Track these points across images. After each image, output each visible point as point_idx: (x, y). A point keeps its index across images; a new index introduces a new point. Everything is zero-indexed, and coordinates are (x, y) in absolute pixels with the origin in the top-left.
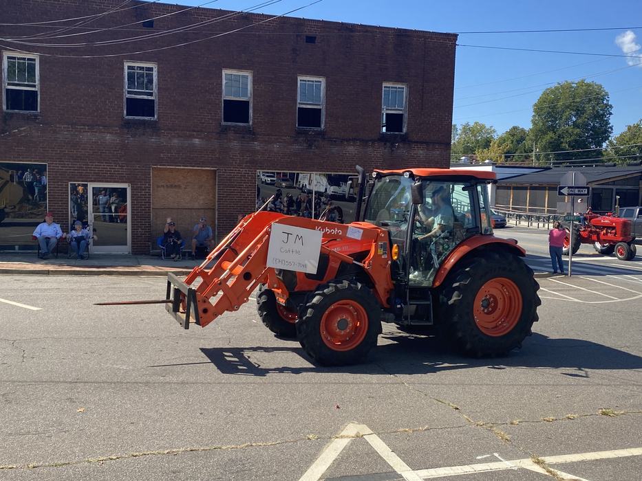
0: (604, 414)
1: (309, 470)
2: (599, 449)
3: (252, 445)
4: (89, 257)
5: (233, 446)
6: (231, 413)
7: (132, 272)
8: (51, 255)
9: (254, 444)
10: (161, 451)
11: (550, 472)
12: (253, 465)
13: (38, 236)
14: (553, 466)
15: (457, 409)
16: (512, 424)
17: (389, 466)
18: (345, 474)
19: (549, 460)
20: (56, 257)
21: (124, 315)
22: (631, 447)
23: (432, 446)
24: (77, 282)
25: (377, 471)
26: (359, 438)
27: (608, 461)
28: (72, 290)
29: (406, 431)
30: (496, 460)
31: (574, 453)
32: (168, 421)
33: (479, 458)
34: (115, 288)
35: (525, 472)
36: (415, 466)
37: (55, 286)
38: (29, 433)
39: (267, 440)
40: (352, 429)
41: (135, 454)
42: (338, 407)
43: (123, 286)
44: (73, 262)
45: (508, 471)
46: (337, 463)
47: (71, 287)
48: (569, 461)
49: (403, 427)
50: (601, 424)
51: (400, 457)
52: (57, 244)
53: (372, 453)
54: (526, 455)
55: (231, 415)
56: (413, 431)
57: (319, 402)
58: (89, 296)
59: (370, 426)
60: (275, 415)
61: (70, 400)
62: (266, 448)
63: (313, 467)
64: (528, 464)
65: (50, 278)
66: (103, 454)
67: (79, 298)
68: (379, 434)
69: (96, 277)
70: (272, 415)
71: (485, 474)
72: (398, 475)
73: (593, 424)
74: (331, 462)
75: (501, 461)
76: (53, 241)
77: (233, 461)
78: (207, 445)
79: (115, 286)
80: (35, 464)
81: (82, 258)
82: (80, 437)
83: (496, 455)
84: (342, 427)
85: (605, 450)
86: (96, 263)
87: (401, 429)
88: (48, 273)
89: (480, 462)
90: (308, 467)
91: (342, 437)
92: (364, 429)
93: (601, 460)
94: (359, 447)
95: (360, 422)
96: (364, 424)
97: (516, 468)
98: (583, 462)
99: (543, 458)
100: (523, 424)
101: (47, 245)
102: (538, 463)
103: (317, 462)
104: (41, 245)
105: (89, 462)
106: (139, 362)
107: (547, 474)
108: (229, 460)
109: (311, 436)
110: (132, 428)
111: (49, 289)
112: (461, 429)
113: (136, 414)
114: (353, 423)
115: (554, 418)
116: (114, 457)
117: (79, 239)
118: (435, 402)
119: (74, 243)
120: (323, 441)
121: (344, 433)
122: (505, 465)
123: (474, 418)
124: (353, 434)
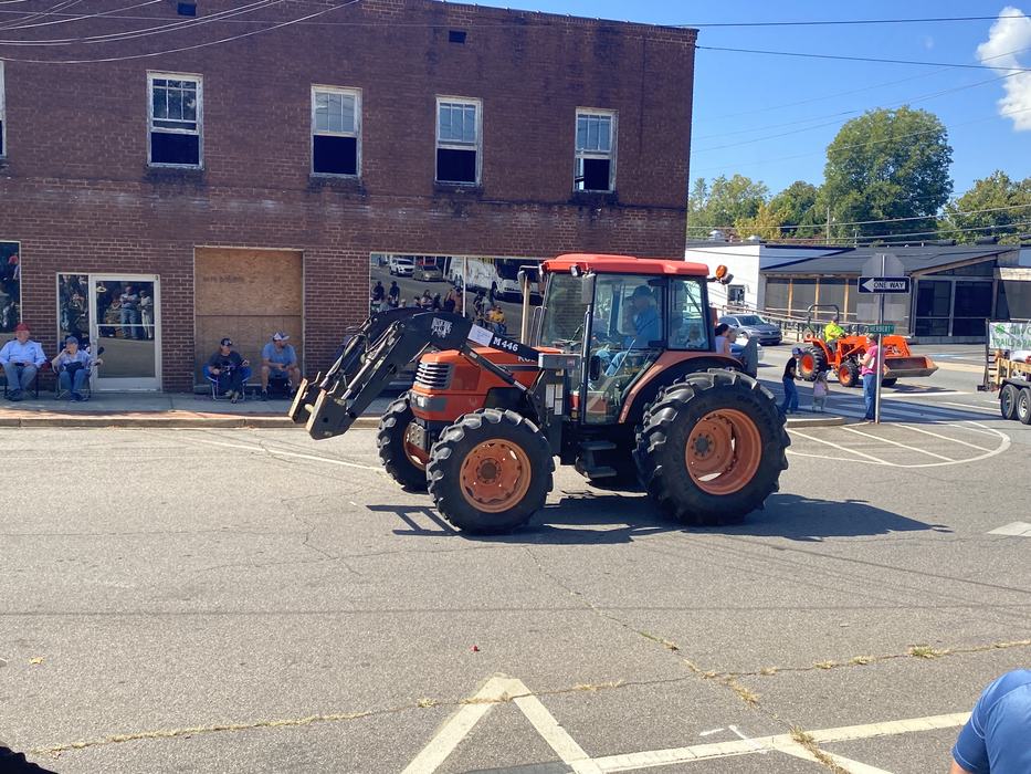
0: (916, 654)
1: (415, 762)
2: (904, 714)
3: (321, 719)
4: (91, 397)
5: (289, 721)
6: (294, 662)
7: (159, 422)
8: (25, 394)
9: (325, 717)
10: (164, 731)
11: (821, 757)
12: (319, 754)
13: (4, 362)
14: (823, 746)
15: (675, 649)
16: (764, 673)
17: (552, 752)
18: (475, 767)
19: (821, 735)
20: (36, 397)
21: (135, 494)
22: (957, 711)
23: (628, 715)
24: (65, 438)
25: (530, 760)
26: (507, 702)
27: (920, 735)
28: (53, 452)
29: (586, 689)
30: (732, 737)
31: (863, 723)
32: (183, 677)
33: (704, 734)
34: (126, 449)
35: (779, 758)
36: (594, 750)
37: (27, 445)
39: (349, 709)
40: (496, 687)
41: (118, 738)
42: (476, 649)
43: (141, 445)
44: (63, 405)
45: (750, 757)
46: (464, 748)
47: (53, 448)
48: (853, 737)
49: (582, 681)
50: (910, 671)
51: (571, 734)
52: (37, 376)
53: (526, 729)
54: (783, 728)
55: (293, 666)
56: (598, 689)
57: (444, 642)
58: (80, 462)
59: (527, 682)
60: (368, 665)
61: (22, 643)
62: (345, 724)
63: (424, 753)
64: (785, 744)
65: (19, 432)
66: (62, 740)
67: (64, 466)
68: (539, 696)
69: (98, 431)
70: (363, 665)
71: (710, 763)
72: (565, 766)
73: (898, 671)
74: (455, 745)
75: (740, 739)
76: (30, 370)
77: (286, 747)
78: (245, 719)
79: (128, 445)
81: (78, 398)
82: (27, 708)
83: (733, 728)
84: (479, 684)
85: (915, 716)
86: (100, 406)
87: (578, 686)
88: (17, 424)
89: (704, 741)
90: (415, 755)
91: (477, 701)
92: (516, 687)
93: (907, 735)
94: (505, 722)
95: (511, 674)
96: (516, 677)
97: (765, 752)
98: (877, 738)
99: (810, 733)
100: (784, 673)
101: (20, 377)
102: (802, 741)
103: (431, 745)
104: (8, 377)
106: (148, 575)
107: (816, 760)
108: (279, 745)
109: (424, 702)
110: (119, 691)
111: (14, 451)
112: (678, 684)
113: (131, 665)
114: (499, 676)
115: (834, 663)
116: (81, 744)
117: (73, 368)
118: (640, 637)
119: (64, 373)
120: (444, 708)
121: (481, 695)
122: (746, 745)
123: (702, 664)
124: (497, 695)
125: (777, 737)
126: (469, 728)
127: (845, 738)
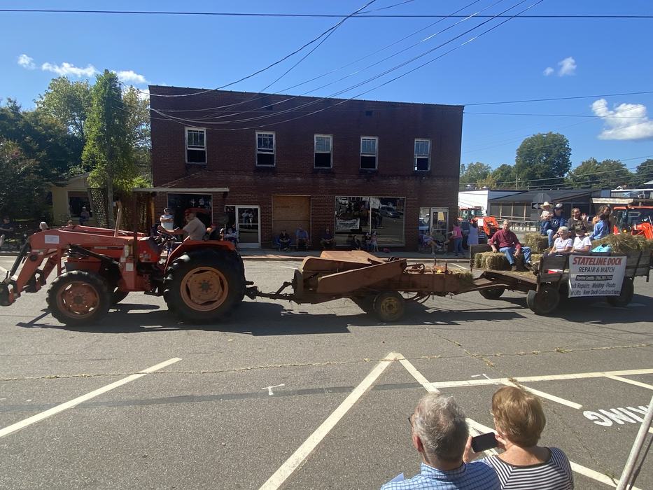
0: (558, 351)
1: (365, 380)
2: (553, 374)
5: (319, 364)
7: (262, 259)
9: (331, 363)
10: (276, 365)
12: (331, 376)
14: (521, 383)
15: (460, 345)
16: (496, 356)
17: (415, 379)
18: (387, 383)
19: (520, 379)
23: (443, 368)
25: (407, 382)
26: (396, 361)
27: (560, 381)
29: (426, 358)
30: (484, 378)
33: (473, 376)
36: (431, 380)
38: (200, 353)
39: (340, 360)
40: (392, 356)
41: (261, 367)
42: (383, 342)
45: (492, 386)
46: (382, 376)
48: (533, 380)
49: (425, 355)
50: (556, 357)
51: (422, 374)
53: (404, 371)
54: (504, 376)
56: (431, 358)
57: (371, 339)
59: (403, 354)
62: (339, 365)
63: (367, 378)
64: (506, 382)
66: (242, 366)
68: (409, 360)
71: (476, 387)
72: (420, 385)
73: (550, 357)
74: (378, 375)
75: (487, 379)
77: (319, 373)
78: (303, 362)
80: (204, 371)
82: (230, 356)
83: (484, 375)
84: (386, 354)
85: (558, 374)
87: (423, 357)
89: (473, 379)
90: (364, 378)
91: (386, 360)
92: (400, 356)
93: (555, 381)
94: (396, 367)
95: (397, 352)
96: (399, 352)
97: (497, 384)
98: (542, 382)
99: (515, 378)
100: (503, 356)
102: (512, 381)
103: (370, 375)
105: (234, 370)
108: (317, 372)
109: (366, 359)
110: (260, 351)
112: (462, 358)
113: (263, 343)
114: (392, 352)
115: (524, 353)
116: (249, 368)
118: (445, 340)
120: (374, 363)
121: (387, 358)
122: (489, 381)
123: (470, 351)
124: (392, 359)
125: (503, 379)
126: (384, 369)
127: (529, 380)
